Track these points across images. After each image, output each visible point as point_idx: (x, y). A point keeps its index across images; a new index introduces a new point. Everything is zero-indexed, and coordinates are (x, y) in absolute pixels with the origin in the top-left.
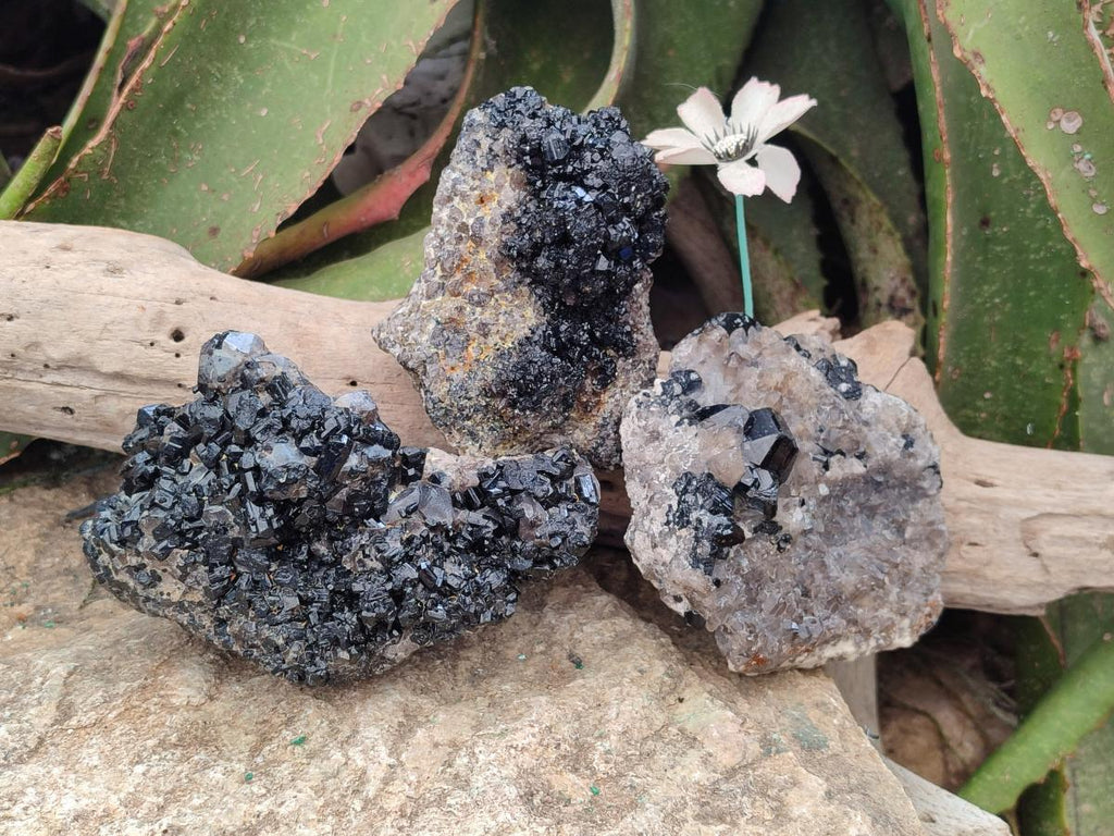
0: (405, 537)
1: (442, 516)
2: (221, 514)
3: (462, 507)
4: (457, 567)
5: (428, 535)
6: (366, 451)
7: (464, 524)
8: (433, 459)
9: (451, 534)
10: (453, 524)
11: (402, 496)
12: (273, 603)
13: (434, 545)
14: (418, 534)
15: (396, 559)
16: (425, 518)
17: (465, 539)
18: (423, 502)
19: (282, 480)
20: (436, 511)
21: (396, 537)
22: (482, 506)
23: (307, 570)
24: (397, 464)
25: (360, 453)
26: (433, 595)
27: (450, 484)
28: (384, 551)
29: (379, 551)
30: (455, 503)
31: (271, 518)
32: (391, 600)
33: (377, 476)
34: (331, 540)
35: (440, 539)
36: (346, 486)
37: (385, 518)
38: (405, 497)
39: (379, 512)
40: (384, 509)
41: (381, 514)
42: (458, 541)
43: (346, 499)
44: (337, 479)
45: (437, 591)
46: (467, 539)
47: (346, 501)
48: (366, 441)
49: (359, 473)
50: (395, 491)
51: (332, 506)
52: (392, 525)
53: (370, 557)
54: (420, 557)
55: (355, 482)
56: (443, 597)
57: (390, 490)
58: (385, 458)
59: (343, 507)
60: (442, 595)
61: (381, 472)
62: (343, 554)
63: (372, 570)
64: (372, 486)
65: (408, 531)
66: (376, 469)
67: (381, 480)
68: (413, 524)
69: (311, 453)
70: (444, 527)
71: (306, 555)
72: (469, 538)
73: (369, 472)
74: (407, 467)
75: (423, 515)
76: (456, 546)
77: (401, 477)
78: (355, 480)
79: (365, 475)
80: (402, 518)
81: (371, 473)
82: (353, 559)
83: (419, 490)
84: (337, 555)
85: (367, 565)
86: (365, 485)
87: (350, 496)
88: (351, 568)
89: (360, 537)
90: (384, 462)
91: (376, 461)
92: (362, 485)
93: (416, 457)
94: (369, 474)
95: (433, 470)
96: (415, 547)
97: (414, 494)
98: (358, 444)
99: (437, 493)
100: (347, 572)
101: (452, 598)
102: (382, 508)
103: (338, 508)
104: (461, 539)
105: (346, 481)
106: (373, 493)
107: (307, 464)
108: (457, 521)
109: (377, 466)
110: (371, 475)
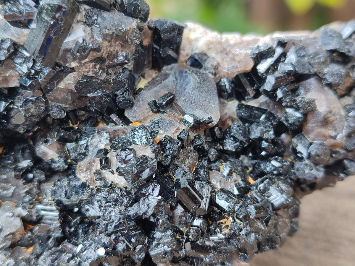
0: (158, 138)
1: (206, 109)
3: (230, 97)
5: (188, 137)
7: (233, 120)
8: (193, 36)
10: (220, 120)
11: (153, 83)
13: (197, 148)
14: (174, 137)
16: (183, 114)
18: (181, 91)
21: (145, 140)
23: (32, 181)
24: (146, 42)
26: (197, 222)
27: (215, 68)
30: (221, 92)
32: (138, 231)
33: (116, 56)
34: (63, 141)
35: (204, 141)
36: (73, 70)
37: (132, 113)
38: (158, 85)
39: (123, 105)
40: (130, 101)
41: (127, 107)
42: (226, 142)
43: (75, 89)
44: (59, 60)
45: (202, 215)
46: (238, 140)
47: (76, 91)
48: (98, 5)
49: (90, 51)
50: (144, 77)
51: (55, 98)
52: (141, 122)
53: (110, 169)
54: (178, 167)
55: (84, 64)
56: (211, 222)
57: (136, 75)
58: (128, 31)
59: (71, 100)
60: (208, 219)
61: (122, 51)
62: (77, 160)
63: (113, 186)
64: (110, 71)
65: (161, 131)
66: (114, 47)
67: (125, 63)
68: (168, 121)
69: (20, 22)
70: (210, 124)
71: (31, 161)
72: (241, 138)
73: (104, 50)
74: (160, 46)
75: (181, 109)
76: (223, 148)
77: (151, 58)
78: (84, 62)
79: (99, 55)
80: (153, 114)
81: (107, 51)
82: (89, 169)
83: (175, 76)
84: (69, 161)
85: (107, 178)
86: (100, 69)
87: (81, 84)
88: (87, 181)
89: (98, 139)
90: (127, 36)
91: (114, 35)
92: (95, 68)
93: (170, 33)
94: (104, 53)
95: (192, 51)
96: (172, 154)
97: (169, 81)
98: (85, 8)
99: (199, 80)
100: (82, 186)
101: (222, 223)
102: (128, 101)
103: (65, 101)
104: (231, 140)
105: (71, 62)
106: (113, 80)
107: (14, 39)
108: (224, 116)
109: (116, 41)
110: (107, 55)
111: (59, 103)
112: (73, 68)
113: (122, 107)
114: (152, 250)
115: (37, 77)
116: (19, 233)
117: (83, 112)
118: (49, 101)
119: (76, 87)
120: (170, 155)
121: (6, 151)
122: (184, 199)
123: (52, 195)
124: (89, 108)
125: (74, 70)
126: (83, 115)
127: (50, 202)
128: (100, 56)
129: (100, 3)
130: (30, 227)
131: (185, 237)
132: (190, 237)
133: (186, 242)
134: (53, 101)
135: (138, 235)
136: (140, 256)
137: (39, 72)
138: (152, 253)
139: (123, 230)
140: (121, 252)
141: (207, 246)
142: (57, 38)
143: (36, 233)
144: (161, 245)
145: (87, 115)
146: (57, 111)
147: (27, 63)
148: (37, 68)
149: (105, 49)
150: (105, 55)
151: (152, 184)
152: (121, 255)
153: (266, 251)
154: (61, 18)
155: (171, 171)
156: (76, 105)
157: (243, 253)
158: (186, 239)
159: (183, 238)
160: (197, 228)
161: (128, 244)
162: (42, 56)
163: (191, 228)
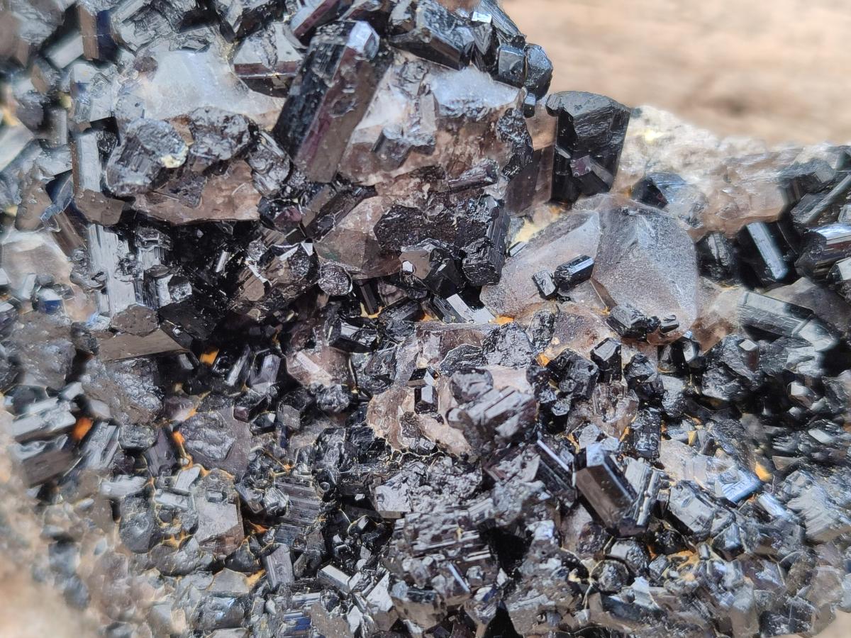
0: (548, 355)
1: (664, 298)
2: (40, 255)
3: (727, 276)
4: (701, 458)
5: (616, 357)
6: (433, 82)
7: (730, 329)
8: (650, 135)
9: (689, 355)
10: (698, 325)
11: (551, 234)
12: (172, 514)
13: (636, 385)
14: (584, 353)
15: (508, 428)
16: (610, 304)
17: (730, 373)
18: (610, 254)
19: (170, 161)
20: (649, 284)
21: (518, 356)
22: (790, 278)
23: (272, 428)
24: (541, 141)
25: (413, 88)
26: (619, 550)
27: (695, 209)
28: (475, 398)
29: (459, 395)
30: (706, 265)
31: (151, 277)
32: (484, 555)
33: (466, 166)
35: (652, 369)
36: (371, 191)
37: (495, 296)
38: (558, 237)
39: (477, 276)
40: (493, 269)
41: (485, 282)
42: (707, 379)
43: (374, 234)
44: (343, 168)
45: (633, 536)
46: (736, 373)
47: (376, 239)
48: (436, 54)
49: (408, 152)
50: (531, 220)
51: (332, 251)
52: (513, 317)
53: (436, 411)
54: (586, 422)
55: (397, 179)
56: (653, 556)
57: (512, 213)
58: (496, 112)
59: (365, 257)
60: (650, 548)
61: (481, 156)
62: (372, 390)
63: (439, 451)
64: (453, 199)
65: (556, 339)
66: (464, 145)
67: (484, 182)
68: (573, 318)
69: (268, 82)
70: (670, 334)
71: (273, 385)
72: (744, 371)
73: (440, 151)
74: (571, 153)
75: (607, 293)
76: (700, 391)
77: (550, 179)
78: (397, 175)
79: (428, 160)
80: (542, 300)
81: (448, 155)
82: (392, 410)
83: (601, 221)
84: (355, 392)
85: (428, 433)
86: (430, 192)
87: (388, 224)
88: (385, 436)
89: (417, 347)
90: (493, 124)
91: (465, 120)
92: (422, 191)
93: (597, 124)
94: (441, 158)
95: (647, 167)
96: (574, 391)
97: (585, 230)
98: (406, 59)
99: (653, 231)
100: (374, 446)
101: (680, 559)
102: (488, 267)
103: (352, 258)
104: (720, 373)
105: (369, 174)
106: (459, 219)
107: (252, 117)
108: (708, 319)
109: (470, 134)
110: (447, 162)
111: (339, 261)
112: (373, 187)
113: (474, 280)
114: (513, 602)
115: (296, 201)
116: (232, 538)
117: (391, 288)
118: (319, 256)
119: (376, 229)
120: (570, 393)
121: (222, 360)
122: (591, 494)
123: (311, 462)
124: (403, 278)
125: (375, 191)
126: (393, 295)
127: (306, 476)
128: (430, 164)
129: (438, 50)
130: (256, 530)
131: (591, 581)
132: (602, 580)
133: (592, 592)
134: (327, 257)
135: (484, 562)
136: (484, 613)
137: (300, 191)
138: (512, 608)
139: (450, 547)
140: (442, 598)
141: (639, 607)
142: (341, 120)
143: (268, 544)
144: (533, 592)
145: (399, 295)
146: (335, 279)
147: (275, 169)
148: (297, 181)
149: (443, 149)
150: (442, 163)
151: (521, 453)
152: (442, 604)
153: (779, 635)
154: (352, 77)
155: (570, 431)
156: (376, 269)
157: (725, 633)
158: (591, 585)
159: (586, 583)
160: (618, 563)
161: (460, 579)
162: (309, 157)
163: (606, 561)
